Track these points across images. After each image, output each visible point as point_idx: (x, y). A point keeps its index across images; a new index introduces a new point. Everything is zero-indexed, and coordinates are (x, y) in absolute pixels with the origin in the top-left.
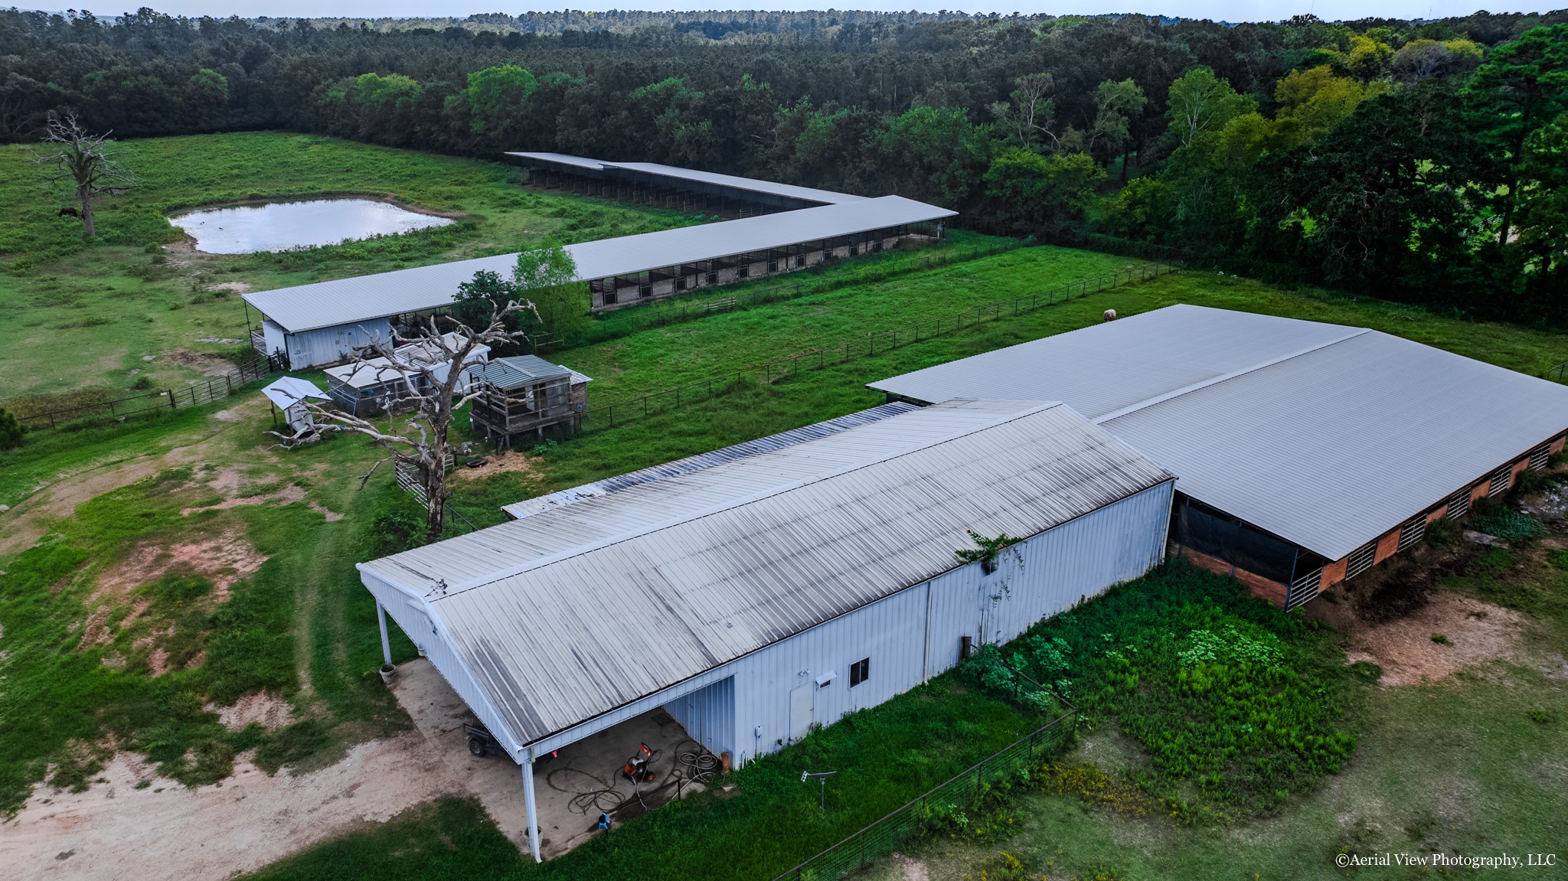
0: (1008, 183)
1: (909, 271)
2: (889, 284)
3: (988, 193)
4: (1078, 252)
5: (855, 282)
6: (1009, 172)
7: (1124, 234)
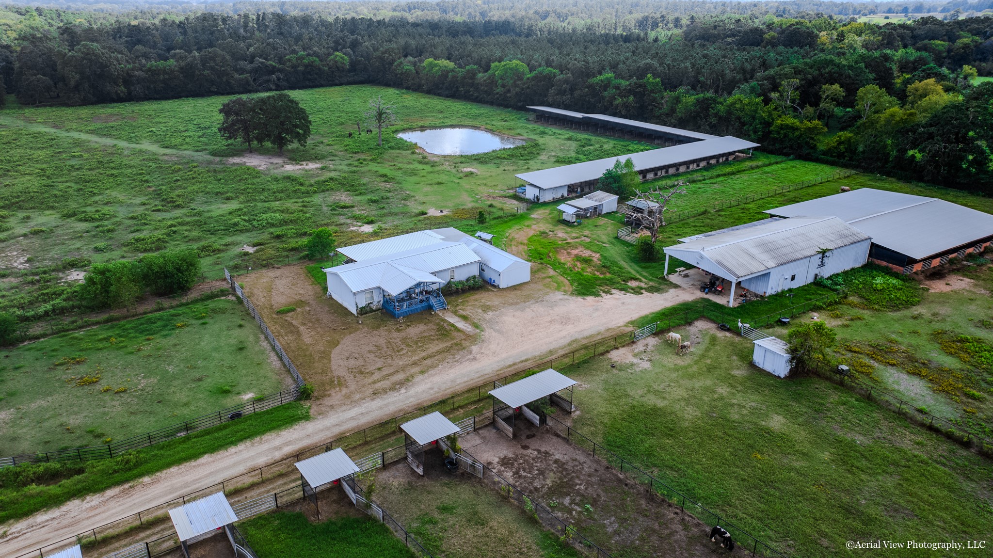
0: (782, 132)
1: (744, 170)
2: (738, 176)
3: (772, 136)
4: (814, 164)
5: (724, 175)
6: (782, 127)
7: (835, 157)
